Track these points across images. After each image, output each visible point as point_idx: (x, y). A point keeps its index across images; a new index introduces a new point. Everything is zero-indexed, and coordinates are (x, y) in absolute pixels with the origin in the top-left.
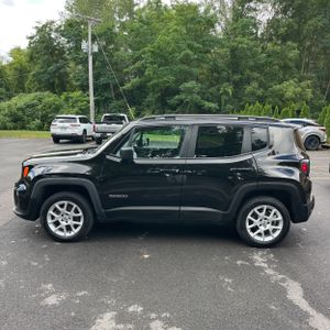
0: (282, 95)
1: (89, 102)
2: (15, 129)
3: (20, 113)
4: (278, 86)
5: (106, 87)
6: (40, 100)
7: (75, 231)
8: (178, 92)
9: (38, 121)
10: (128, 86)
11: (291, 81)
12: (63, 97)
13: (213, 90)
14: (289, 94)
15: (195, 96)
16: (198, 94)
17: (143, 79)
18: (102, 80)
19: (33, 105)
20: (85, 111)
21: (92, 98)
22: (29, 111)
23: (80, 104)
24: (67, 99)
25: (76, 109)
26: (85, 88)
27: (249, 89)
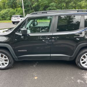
0: (81, 6)
1: (23, 11)
2: (3, 20)
3: (4, 15)
4: (80, 3)
5: (28, 6)
6: (9, 11)
7: (6, 65)
8: (49, 6)
9: (9, 18)
10: (34, 5)
11: (84, 1)
12: (15, 10)
13: (59, 5)
14: (83, 5)
15: (54, 7)
16: (55, 7)
17: (38, 3)
18: (27, 4)
19: (7, 13)
20: (22, 14)
21: (24, 10)
22: (6, 15)
23: (20, 12)
24: (17, 10)
25: (20, 13)
26: (22, 7)
27: (70, 4)
